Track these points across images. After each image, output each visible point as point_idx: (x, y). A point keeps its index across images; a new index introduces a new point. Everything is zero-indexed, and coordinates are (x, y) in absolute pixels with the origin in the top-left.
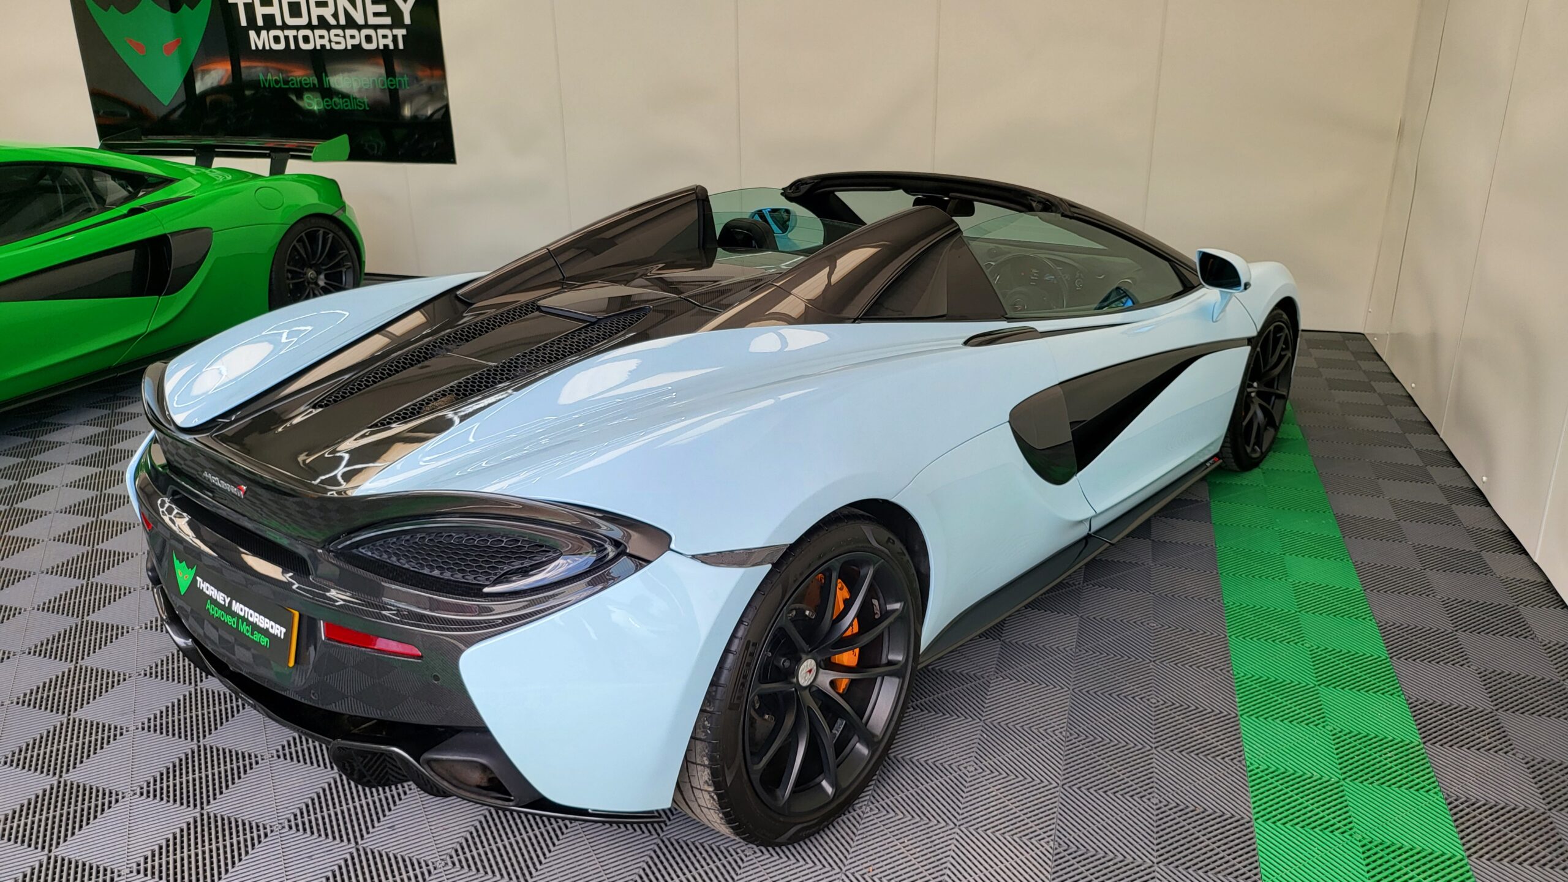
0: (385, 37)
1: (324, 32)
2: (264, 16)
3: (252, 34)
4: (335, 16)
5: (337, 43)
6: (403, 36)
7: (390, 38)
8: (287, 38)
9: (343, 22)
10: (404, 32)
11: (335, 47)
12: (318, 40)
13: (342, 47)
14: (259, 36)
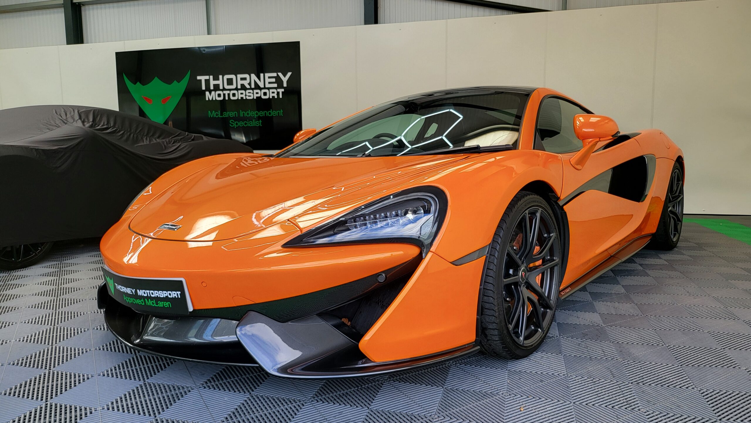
0: (273, 93)
1: (243, 91)
2: (214, 85)
3: (207, 93)
4: (250, 84)
5: (249, 96)
6: (282, 92)
7: (276, 93)
8: (224, 95)
9: (253, 86)
10: (283, 90)
11: (248, 98)
12: (240, 95)
13: (251, 98)
14: (210, 93)
